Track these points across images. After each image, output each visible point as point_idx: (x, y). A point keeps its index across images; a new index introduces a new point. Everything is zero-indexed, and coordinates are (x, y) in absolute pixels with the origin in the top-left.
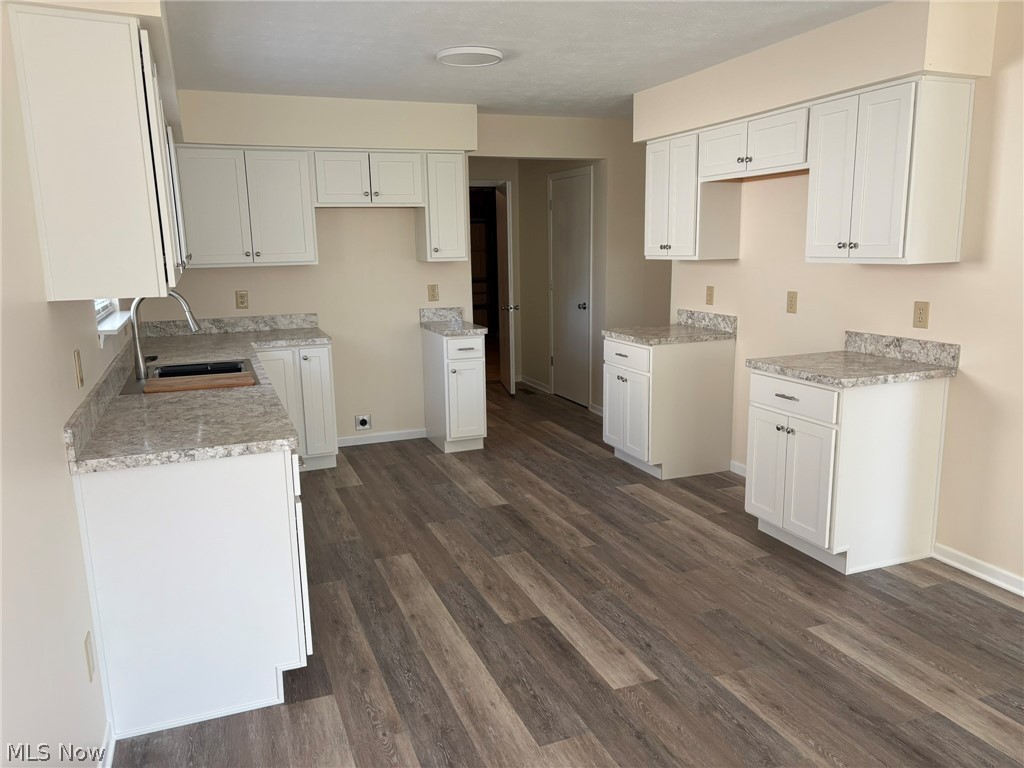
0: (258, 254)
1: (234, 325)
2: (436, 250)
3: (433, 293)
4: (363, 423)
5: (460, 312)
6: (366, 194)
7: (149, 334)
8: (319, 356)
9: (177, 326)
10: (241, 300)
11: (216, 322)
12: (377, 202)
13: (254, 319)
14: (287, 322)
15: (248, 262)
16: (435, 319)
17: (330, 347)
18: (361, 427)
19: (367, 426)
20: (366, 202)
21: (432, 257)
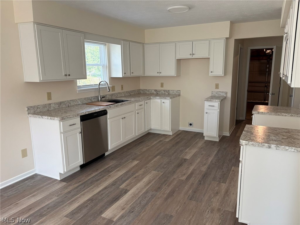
0: (160, 73)
1: (159, 92)
2: (212, 72)
3: (217, 86)
4: (191, 125)
5: (226, 93)
6: (190, 54)
7: (141, 92)
8: (167, 102)
9: (147, 91)
10: (162, 85)
11: (155, 90)
12: (194, 57)
13: (164, 91)
14: (172, 92)
15: (158, 75)
16: (216, 95)
17: (171, 100)
18: (190, 126)
19: (192, 126)
20: (190, 57)
21: (210, 74)
